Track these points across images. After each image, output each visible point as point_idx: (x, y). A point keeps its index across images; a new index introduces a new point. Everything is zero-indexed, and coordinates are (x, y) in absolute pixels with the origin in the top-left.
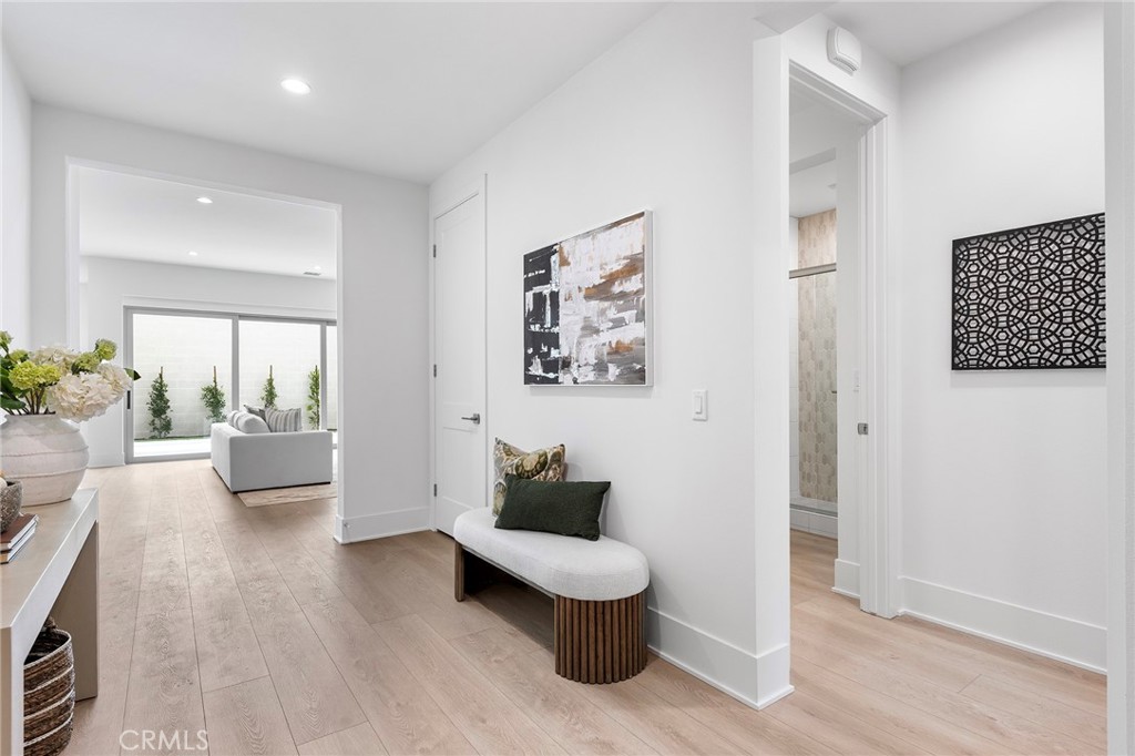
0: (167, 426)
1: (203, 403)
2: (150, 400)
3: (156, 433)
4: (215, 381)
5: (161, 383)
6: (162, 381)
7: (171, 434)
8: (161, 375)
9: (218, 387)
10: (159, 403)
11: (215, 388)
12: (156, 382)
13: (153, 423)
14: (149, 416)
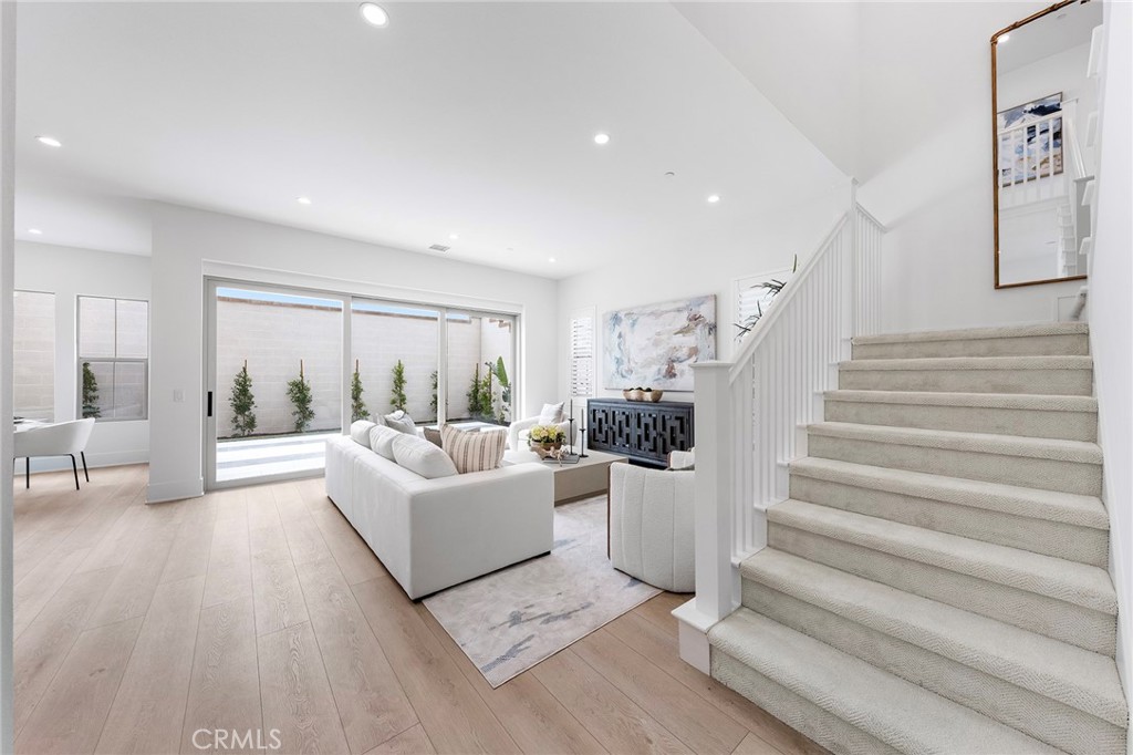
0: (251, 423)
1: (289, 398)
2: (232, 396)
3: (239, 431)
4: (301, 376)
5: (244, 378)
6: (246, 375)
7: (256, 431)
8: (245, 369)
9: (305, 382)
10: (243, 399)
11: (302, 383)
12: (240, 376)
13: (235, 420)
14: (232, 412)
